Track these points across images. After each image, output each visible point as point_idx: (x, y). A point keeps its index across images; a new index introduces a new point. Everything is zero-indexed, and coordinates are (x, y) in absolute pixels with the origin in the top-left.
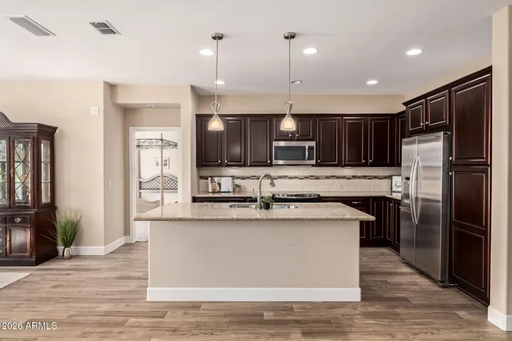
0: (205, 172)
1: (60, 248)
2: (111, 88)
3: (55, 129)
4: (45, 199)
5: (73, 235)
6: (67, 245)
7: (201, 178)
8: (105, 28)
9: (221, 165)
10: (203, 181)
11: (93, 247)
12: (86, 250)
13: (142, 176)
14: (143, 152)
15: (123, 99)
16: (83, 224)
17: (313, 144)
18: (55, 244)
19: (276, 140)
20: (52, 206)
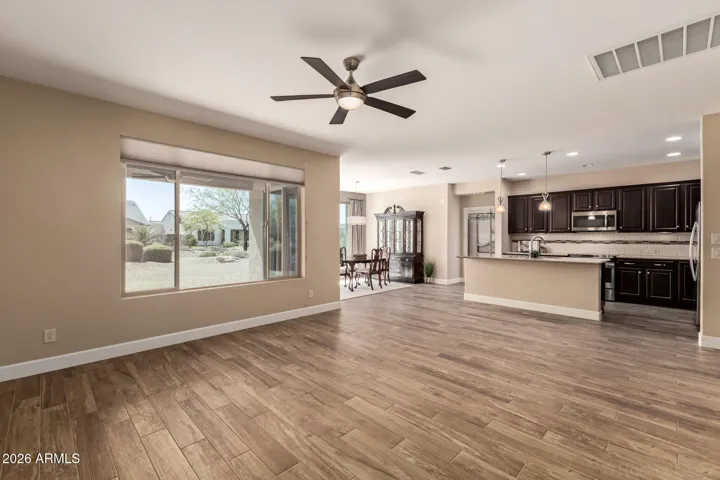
0: (516, 237)
1: (425, 278)
2: (452, 186)
3: (423, 213)
4: (419, 251)
5: (431, 272)
6: (429, 276)
7: (514, 241)
8: (445, 168)
9: (527, 232)
10: (514, 244)
11: (442, 280)
12: (438, 281)
13: (480, 241)
14: (481, 222)
15: (460, 192)
16: (437, 265)
17: (614, 213)
18: (423, 276)
19: (577, 211)
20: (421, 255)
